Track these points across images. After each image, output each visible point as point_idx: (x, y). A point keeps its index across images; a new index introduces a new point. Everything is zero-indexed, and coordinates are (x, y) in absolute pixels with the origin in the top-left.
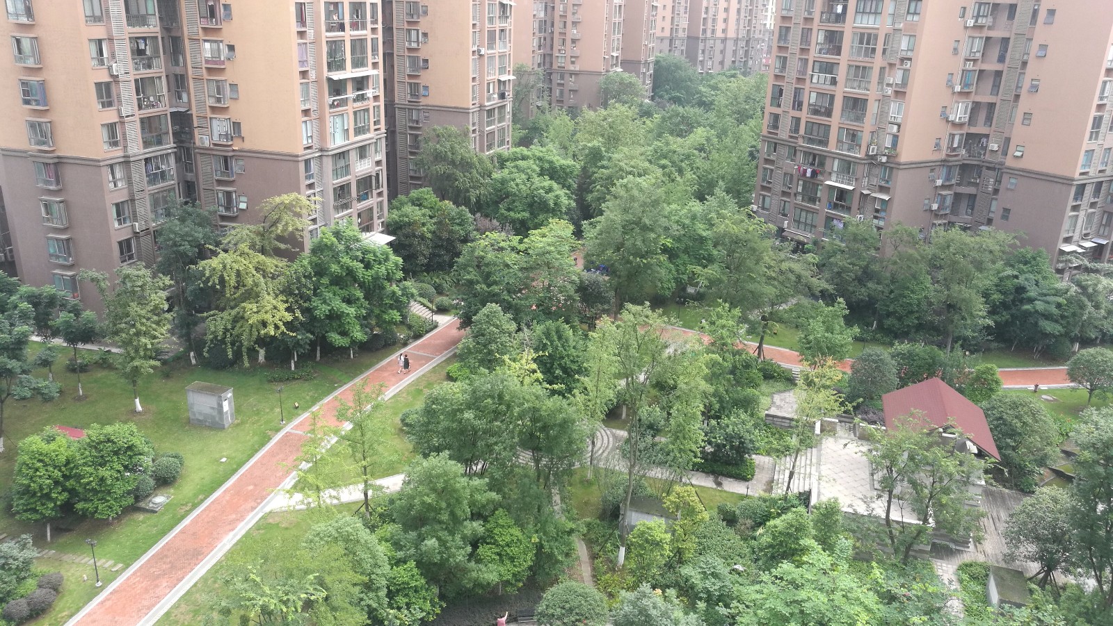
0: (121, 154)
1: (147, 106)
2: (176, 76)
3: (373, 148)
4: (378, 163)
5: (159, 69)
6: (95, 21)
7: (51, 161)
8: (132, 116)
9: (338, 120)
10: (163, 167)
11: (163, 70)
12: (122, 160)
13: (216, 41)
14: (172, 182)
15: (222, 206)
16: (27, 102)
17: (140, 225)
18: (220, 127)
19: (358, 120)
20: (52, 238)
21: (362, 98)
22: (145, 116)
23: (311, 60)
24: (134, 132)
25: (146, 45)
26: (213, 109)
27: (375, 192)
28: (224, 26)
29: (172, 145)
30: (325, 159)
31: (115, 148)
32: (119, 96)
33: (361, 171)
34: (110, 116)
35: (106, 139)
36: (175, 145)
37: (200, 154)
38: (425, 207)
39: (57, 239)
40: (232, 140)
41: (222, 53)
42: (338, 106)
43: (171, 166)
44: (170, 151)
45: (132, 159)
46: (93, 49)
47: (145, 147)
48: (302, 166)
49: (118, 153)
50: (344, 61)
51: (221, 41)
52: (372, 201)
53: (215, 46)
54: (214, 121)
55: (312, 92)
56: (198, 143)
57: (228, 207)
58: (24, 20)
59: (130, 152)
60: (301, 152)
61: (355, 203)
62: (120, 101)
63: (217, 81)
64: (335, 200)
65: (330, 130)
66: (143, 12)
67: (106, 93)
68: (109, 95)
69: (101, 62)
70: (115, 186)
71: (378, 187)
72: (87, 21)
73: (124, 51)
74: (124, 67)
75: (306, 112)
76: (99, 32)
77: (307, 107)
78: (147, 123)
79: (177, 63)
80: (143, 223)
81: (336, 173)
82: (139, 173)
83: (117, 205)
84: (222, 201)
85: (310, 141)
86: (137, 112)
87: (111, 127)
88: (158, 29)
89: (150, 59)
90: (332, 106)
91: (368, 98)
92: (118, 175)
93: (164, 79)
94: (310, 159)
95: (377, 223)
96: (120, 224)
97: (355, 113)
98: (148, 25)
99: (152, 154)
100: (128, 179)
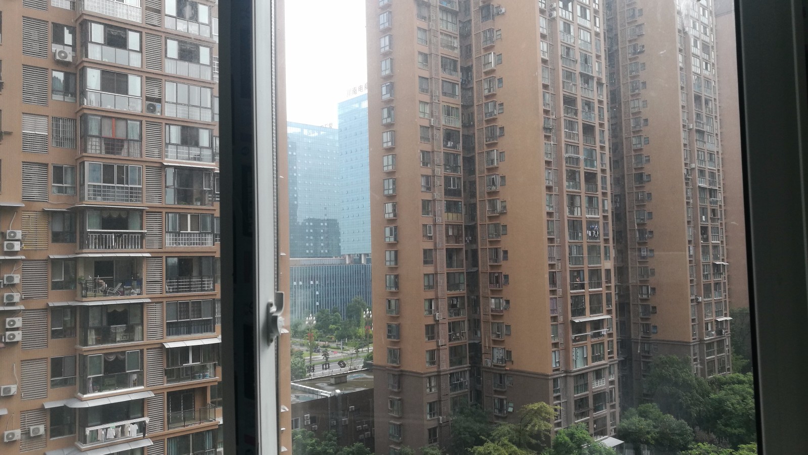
0: (436, 370)
1: (455, 340)
2: (475, 320)
3: (607, 372)
4: (612, 383)
5: (464, 316)
6: (429, 289)
7: (396, 373)
8: (445, 345)
9: (579, 351)
10: (462, 379)
11: (466, 316)
12: (436, 374)
13: (499, 298)
14: (466, 390)
15: (497, 409)
16: (389, 337)
17: (443, 419)
18: (498, 354)
19: (595, 352)
20: (391, 424)
21: (599, 335)
22: (453, 345)
23: (560, 309)
24: (445, 355)
25: (457, 301)
26: (494, 341)
27: (608, 405)
28: (504, 288)
29: (468, 365)
30: (568, 378)
31: (433, 366)
32: (438, 333)
33: (597, 388)
34: (432, 345)
35: (428, 360)
36: (470, 365)
37: (486, 371)
38: (650, 418)
39: (394, 424)
40: (505, 363)
41: (502, 305)
42: (578, 341)
43: (466, 379)
44: (466, 369)
45: (442, 373)
46: (427, 304)
47: (451, 366)
48: (551, 383)
49: (434, 369)
50: (584, 309)
51: (502, 298)
52: (605, 412)
53: (497, 300)
54: (495, 349)
55: (560, 331)
56: (484, 364)
57: (501, 410)
58: (393, 290)
59: (441, 369)
60: (550, 372)
61: (591, 412)
62: (438, 336)
63: (498, 323)
64: (576, 409)
65: (573, 356)
66: (457, 282)
67: (431, 331)
68: (433, 332)
69: (430, 312)
70: (431, 391)
71: (612, 401)
72: (425, 289)
73: (444, 305)
74: (443, 315)
75: (555, 345)
76: (430, 294)
77: (556, 341)
78: (454, 351)
79: (476, 312)
80: (445, 417)
81: (577, 390)
82: (446, 383)
83: (430, 404)
84: (498, 405)
85: (558, 365)
86: (448, 343)
87: (432, 353)
88: (465, 292)
89: (459, 309)
90: (575, 340)
91: (603, 335)
92: (433, 384)
93: (466, 323)
94: (557, 378)
95: (610, 428)
96: (431, 417)
97: (592, 346)
98: (460, 290)
99: (455, 371)
100: (439, 387)
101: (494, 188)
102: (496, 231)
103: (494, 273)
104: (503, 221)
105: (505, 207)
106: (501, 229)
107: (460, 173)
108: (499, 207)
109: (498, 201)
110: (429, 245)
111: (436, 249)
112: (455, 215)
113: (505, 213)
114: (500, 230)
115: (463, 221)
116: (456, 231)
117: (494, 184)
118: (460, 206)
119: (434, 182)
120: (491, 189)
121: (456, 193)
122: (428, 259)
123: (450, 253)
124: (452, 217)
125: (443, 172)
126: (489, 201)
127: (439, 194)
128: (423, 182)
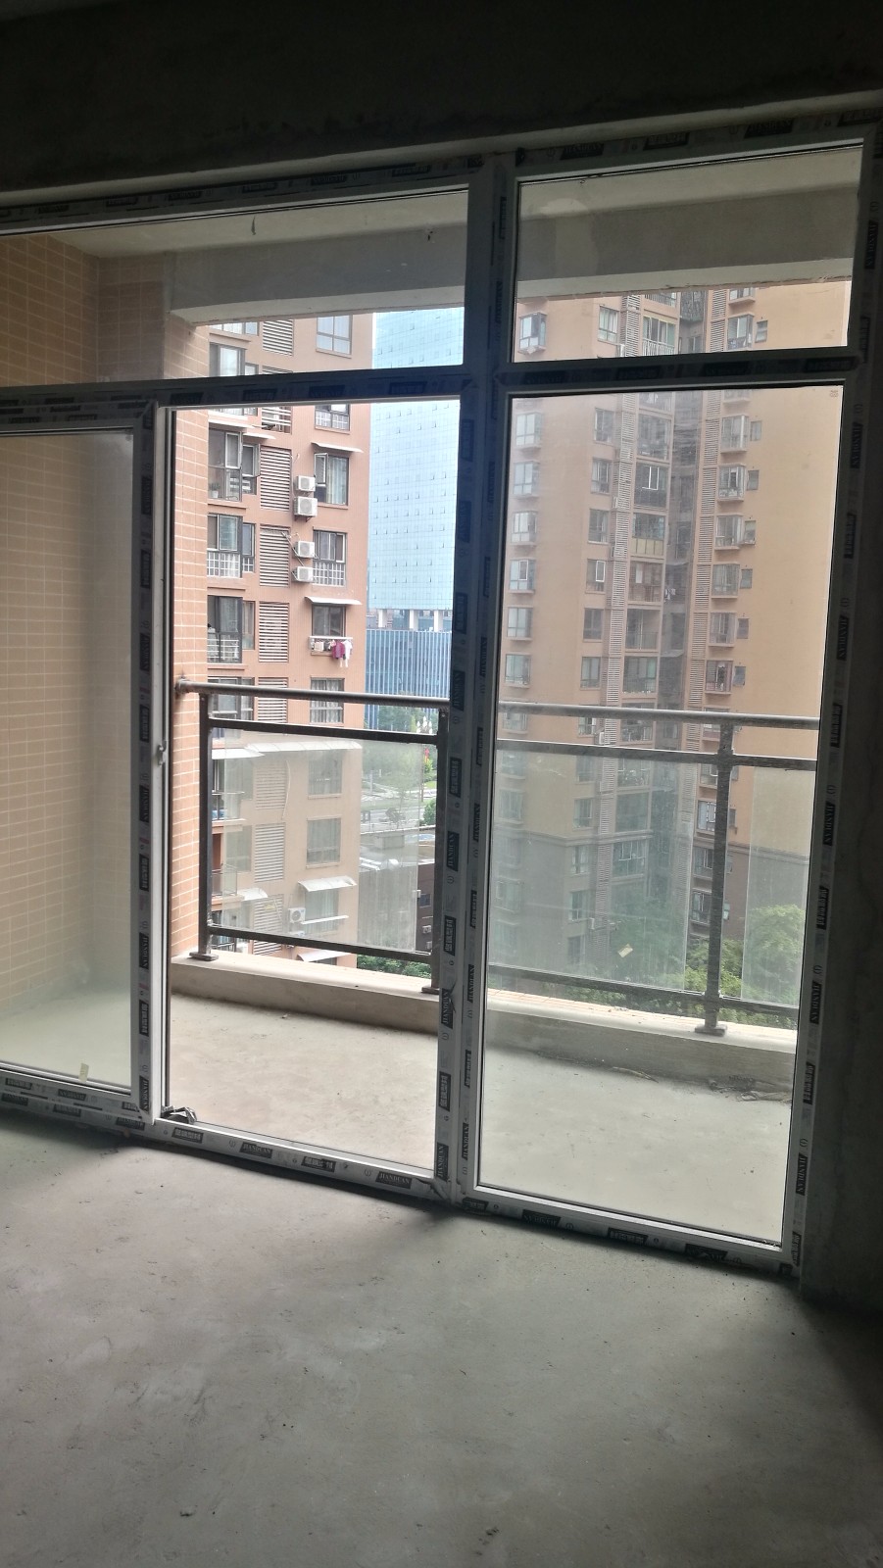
0: (589, 834)
1: (628, 782)
5: (649, 740)
6: (590, 686)
7: (516, 837)
8: (610, 792)
10: (634, 855)
11: (653, 741)
12: (590, 842)
14: (642, 875)
15: (696, 911)
17: (597, 921)
18: (708, 813)
22: (625, 793)
24: (609, 810)
26: (704, 790)
28: (733, 692)
29: (649, 830)
31: (585, 828)
32: (600, 770)
34: (587, 791)
35: (577, 816)
36: (652, 831)
37: (679, 843)
43: (643, 856)
44: (644, 837)
45: (601, 842)
49: (587, 833)
54: (703, 805)
56: (679, 830)
57: (704, 914)
59: (601, 834)
62: (600, 774)
66: (643, 675)
68: (590, 767)
69: (588, 729)
70: (578, 870)
72: (581, 686)
74: (612, 735)
76: (592, 696)
78: (624, 802)
79: (670, 734)
80: (600, 920)
82: (606, 860)
83: (576, 894)
84: (699, 906)
86: (616, 789)
87: (584, 804)
88: (655, 695)
89: (641, 727)
92: (583, 860)
96: (575, 917)
98: (646, 691)
99: (623, 839)
100: (593, 865)
101: (733, 494)
102: (729, 581)
103: (718, 662)
104: (744, 560)
105: (751, 534)
106: (741, 577)
107: (668, 460)
108: (740, 533)
109: (739, 520)
110: (597, 602)
111: (608, 610)
112: (650, 543)
113: (752, 545)
114: (737, 578)
115: (664, 557)
116: (649, 574)
117: (734, 485)
118: (661, 526)
119: (616, 475)
120: (727, 495)
121: (657, 499)
122: (592, 629)
123: (634, 617)
124: (645, 548)
125: (636, 456)
126: (721, 518)
127: (624, 500)
128: (594, 472)
